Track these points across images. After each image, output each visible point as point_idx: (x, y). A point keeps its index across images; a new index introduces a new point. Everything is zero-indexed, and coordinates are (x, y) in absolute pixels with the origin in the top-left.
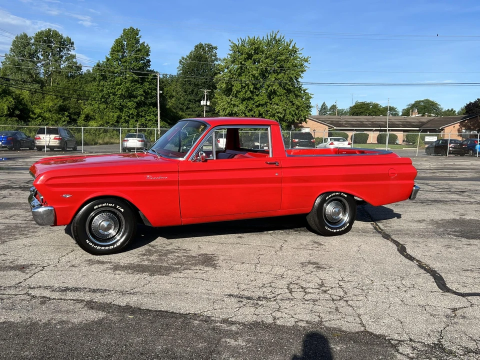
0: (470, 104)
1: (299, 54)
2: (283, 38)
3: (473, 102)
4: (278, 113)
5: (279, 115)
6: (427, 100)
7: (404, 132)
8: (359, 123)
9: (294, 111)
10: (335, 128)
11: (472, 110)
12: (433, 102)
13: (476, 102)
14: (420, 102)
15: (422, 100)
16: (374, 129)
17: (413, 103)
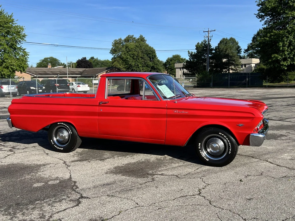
0: (79, 60)
1: (15, 24)
2: (3, 11)
3: (80, 59)
4: (11, 65)
5: (12, 67)
6: (51, 57)
7: (72, 78)
8: (43, 72)
9: (21, 64)
10: (35, 76)
11: (81, 64)
12: (56, 59)
13: (82, 59)
14: (47, 58)
15: (49, 57)
16: (55, 76)
17: (43, 59)
